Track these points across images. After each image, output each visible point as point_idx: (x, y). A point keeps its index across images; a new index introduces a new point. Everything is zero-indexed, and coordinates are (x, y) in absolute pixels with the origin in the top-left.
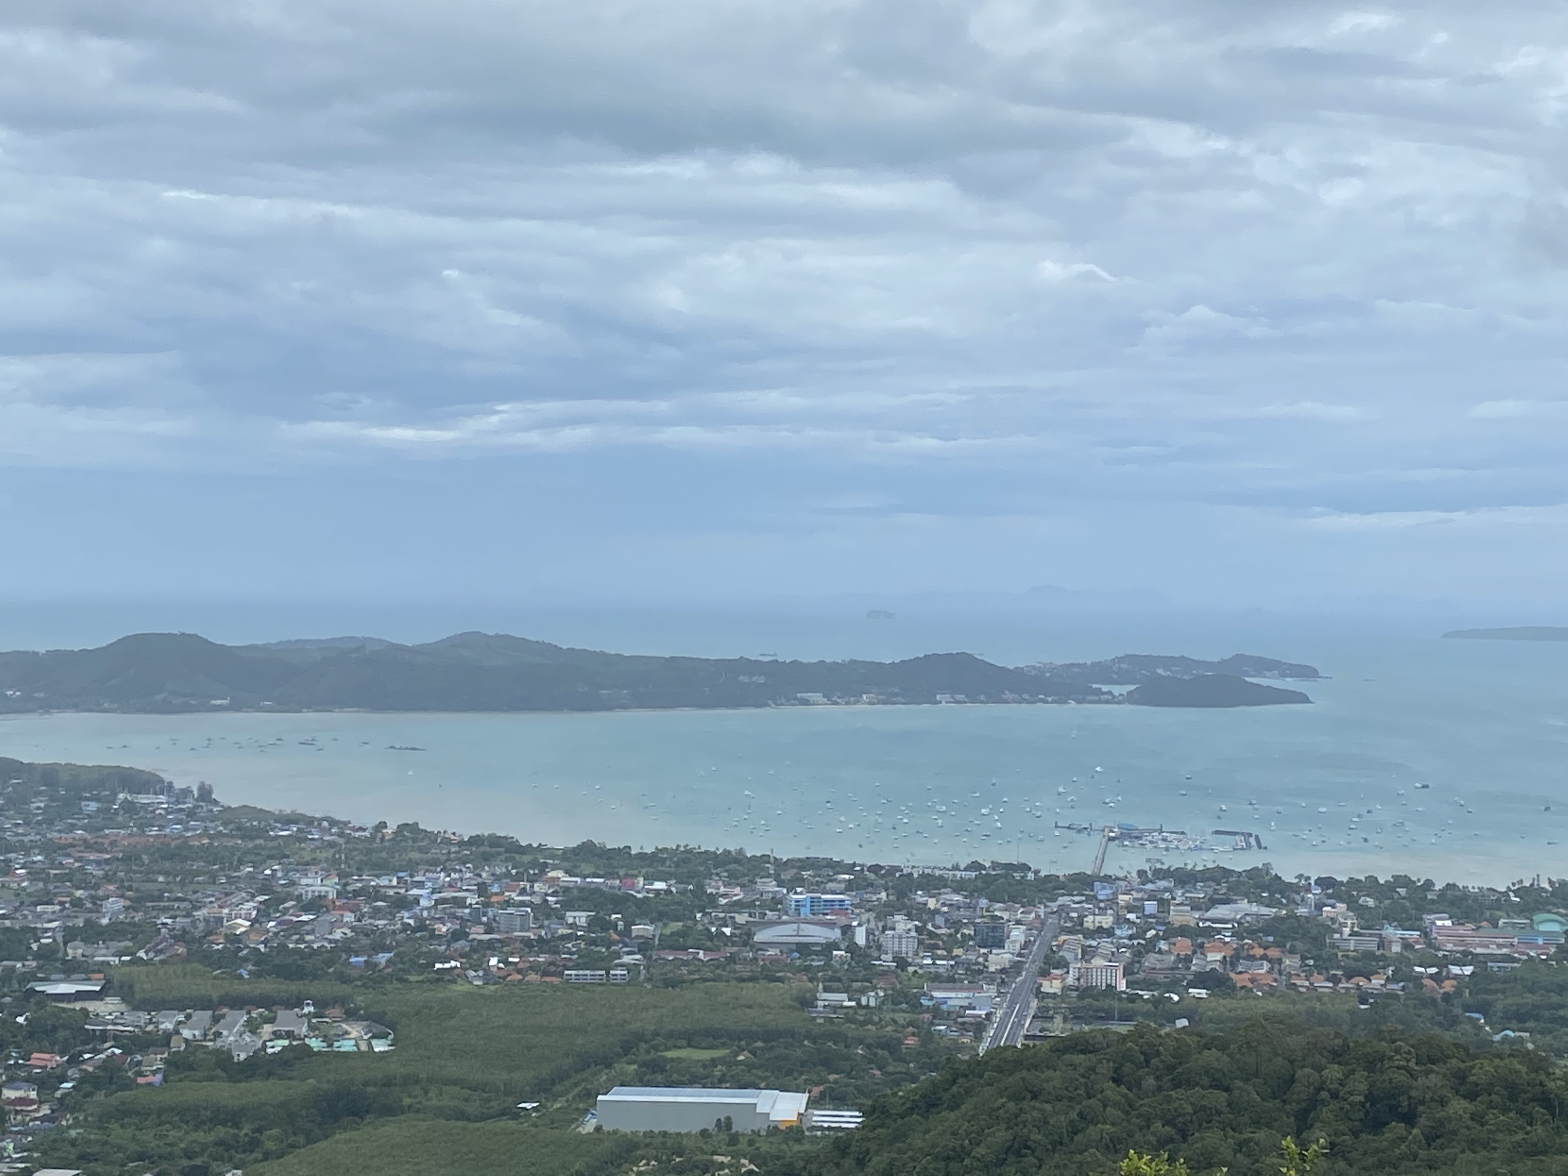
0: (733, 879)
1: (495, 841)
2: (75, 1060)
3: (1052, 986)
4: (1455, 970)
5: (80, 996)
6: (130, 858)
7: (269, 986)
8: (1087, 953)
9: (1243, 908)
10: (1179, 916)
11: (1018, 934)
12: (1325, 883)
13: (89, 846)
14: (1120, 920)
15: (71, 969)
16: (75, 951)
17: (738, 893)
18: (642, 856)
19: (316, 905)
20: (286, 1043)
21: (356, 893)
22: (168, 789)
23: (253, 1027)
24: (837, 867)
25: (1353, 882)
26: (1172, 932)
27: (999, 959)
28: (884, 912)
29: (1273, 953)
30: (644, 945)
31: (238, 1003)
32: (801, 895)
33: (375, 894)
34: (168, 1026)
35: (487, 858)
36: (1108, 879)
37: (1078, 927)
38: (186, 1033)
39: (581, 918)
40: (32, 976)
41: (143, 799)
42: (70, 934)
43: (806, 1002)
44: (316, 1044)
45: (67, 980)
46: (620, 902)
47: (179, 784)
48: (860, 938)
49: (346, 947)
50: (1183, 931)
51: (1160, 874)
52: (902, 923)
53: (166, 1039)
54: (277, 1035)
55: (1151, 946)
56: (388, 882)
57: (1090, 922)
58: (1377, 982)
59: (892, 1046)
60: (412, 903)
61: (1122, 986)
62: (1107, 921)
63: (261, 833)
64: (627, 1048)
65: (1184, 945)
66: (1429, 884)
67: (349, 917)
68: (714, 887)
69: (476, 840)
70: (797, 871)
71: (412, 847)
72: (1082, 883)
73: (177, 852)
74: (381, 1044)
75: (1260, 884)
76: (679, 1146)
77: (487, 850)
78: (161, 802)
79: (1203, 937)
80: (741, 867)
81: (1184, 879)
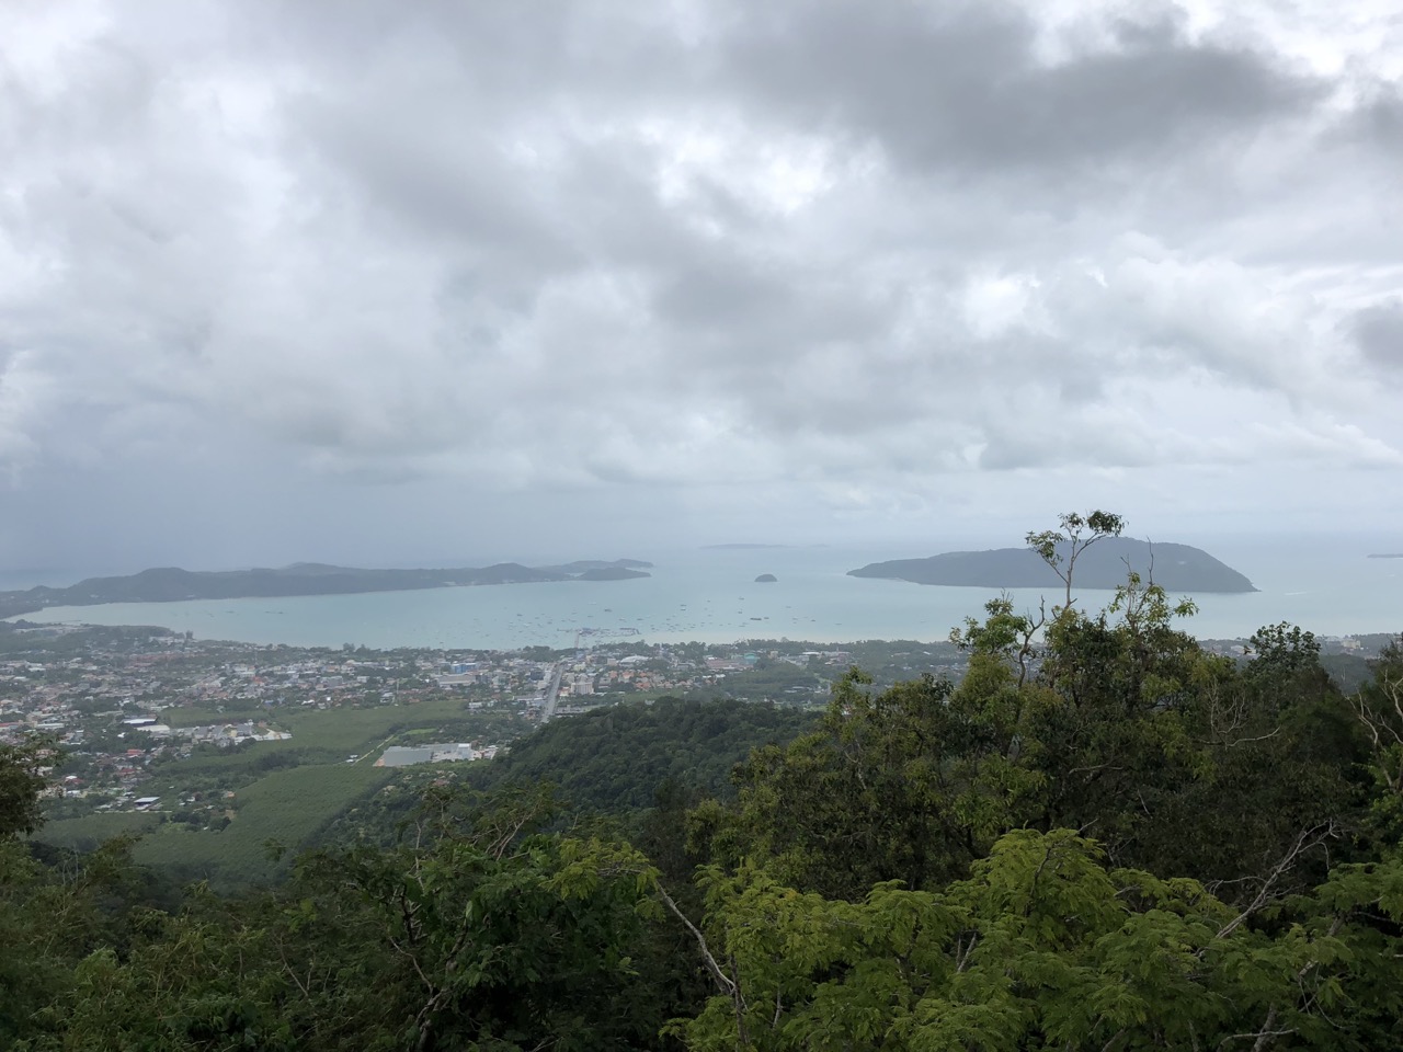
0: (426, 659)
2: (148, 752)
3: (564, 694)
4: (718, 676)
6: (158, 664)
8: (577, 680)
10: (612, 662)
13: (138, 660)
14: (587, 666)
15: (139, 712)
16: (141, 704)
17: (429, 665)
18: (386, 653)
19: (248, 680)
20: (243, 738)
21: (264, 674)
22: (172, 634)
24: (470, 652)
25: (676, 646)
26: (609, 669)
27: (542, 684)
29: (649, 674)
32: (456, 664)
33: (271, 674)
34: (188, 734)
35: (319, 657)
36: (581, 650)
37: (571, 670)
38: (198, 737)
39: (364, 679)
40: (122, 717)
41: (162, 639)
42: (137, 698)
43: (465, 707)
44: (257, 737)
45: (139, 717)
47: (177, 632)
50: (613, 668)
51: (601, 647)
54: (238, 735)
55: (601, 675)
56: (277, 669)
57: (576, 668)
58: (689, 683)
59: (503, 723)
60: (287, 677)
61: (592, 692)
62: (582, 667)
64: (392, 731)
65: (613, 674)
66: (704, 644)
67: (262, 684)
68: (419, 663)
69: (313, 650)
70: (453, 655)
71: (285, 654)
72: (571, 652)
73: (180, 661)
74: (285, 736)
75: (640, 648)
76: (421, 771)
77: (319, 653)
78: (170, 640)
79: (620, 669)
80: (429, 654)
81: (611, 647)
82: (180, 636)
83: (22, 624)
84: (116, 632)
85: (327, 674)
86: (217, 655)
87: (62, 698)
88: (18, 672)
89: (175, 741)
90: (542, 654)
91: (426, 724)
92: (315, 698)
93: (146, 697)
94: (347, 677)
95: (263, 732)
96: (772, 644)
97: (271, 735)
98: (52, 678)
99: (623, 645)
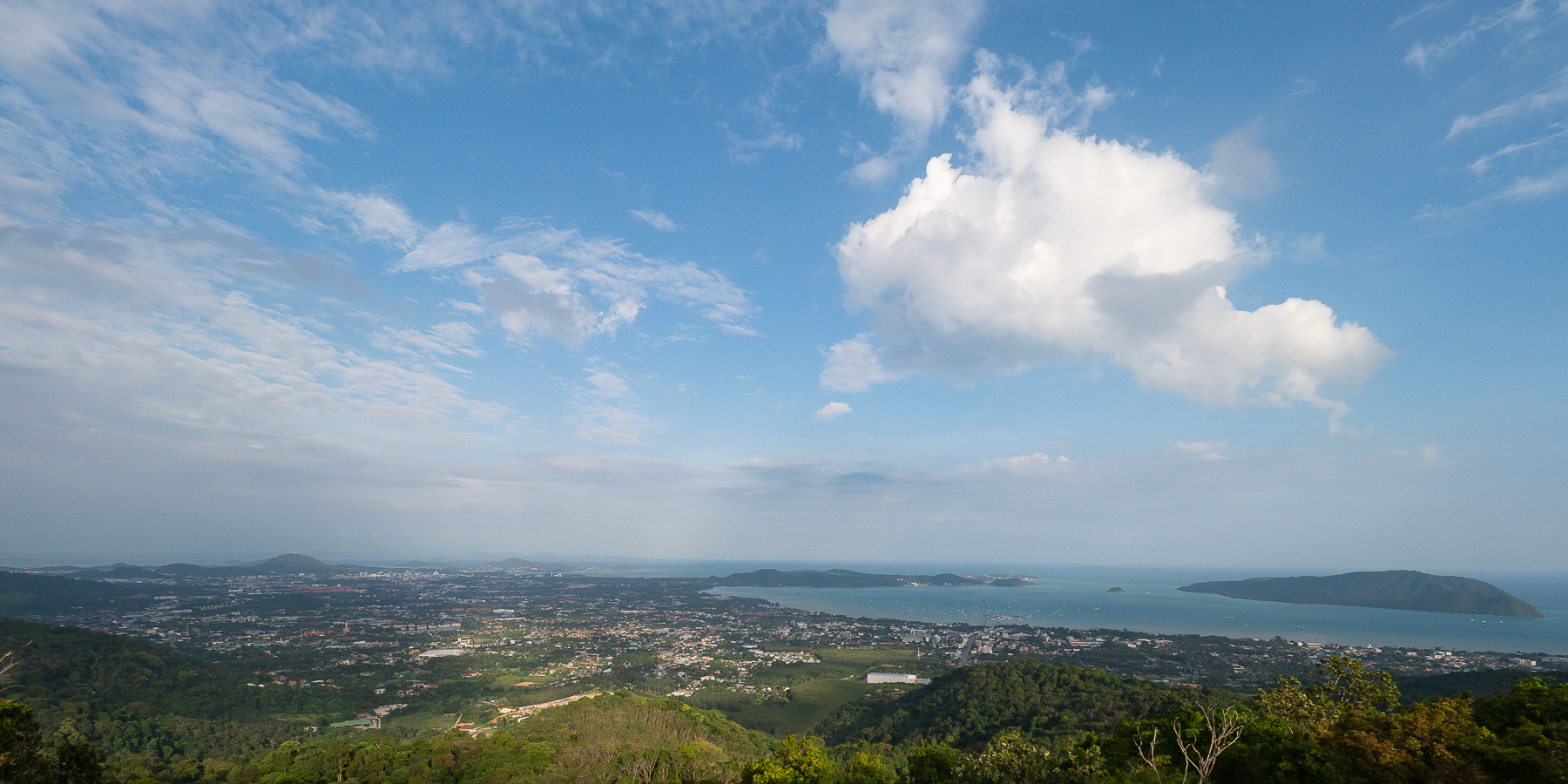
0: (897, 626)
1: (841, 616)
2: (752, 663)
3: (974, 652)
4: (1075, 650)
5: (753, 648)
6: (762, 618)
7: (794, 648)
8: (983, 645)
9: (1021, 634)
10: (1006, 636)
11: (966, 640)
12: (1041, 628)
13: (753, 615)
14: (990, 637)
15: (750, 642)
17: (898, 629)
18: (876, 620)
19: (803, 630)
20: (797, 660)
21: (811, 627)
22: (769, 603)
23: (790, 657)
24: (922, 624)
25: (1049, 629)
26: (1003, 639)
27: (961, 646)
28: (933, 634)
29: (1029, 645)
30: (876, 640)
31: (787, 651)
32: (913, 630)
33: (815, 628)
34: (771, 655)
35: (840, 621)
36: (987, 627)
37: (980, 638)
38: (776, 657)
39: (862, 634)
41: (765, 606)
42: (750, 635)
43: (915, 654)
44: (805, 661)
46: (871, 630)
48: (927, 640)
49: (810, 639)
50: (1006, 639)
51: (1000, 626)
52: (937, 636)
53: (771, 659)
54: (795, 659)
55: (998, 643)
56: (818, 626)
57: (983, 637)
58: (1056, 652)
59: (936, 665)
60: (823, 630)
61: (992, 653)
62: (987, 637)
63: (789, 613)
64: (874, 664)
65: (1006, 643)
66: (1067, 629)
67: (810, 633)
68: (893, 627)
69: (837, 616)
70: (911, 624)
71: (823, 617)
72: (980, 628)
73: (771, 618)
74: (818, 661)
75: (1025, 628)
76: (887, 687)
77: (840, 618)
78: (768, 607)
79: (1011, 641)
80: (899, 623)
81: (1006, 627)
82: (773, 604)
83: (704, 594)
84: (744, 601)
85: (844, 630)
86: (787, 616)
87: (717, 632)
88: (700, 618)
89: (767, 659)
90: (965, 628)
91: (892, 662)
92: (835, 642)
93: (755, 635)
94: (853, 632)
95: (808, 658)
96: (1116, 633)
97: (811, 660)
98: (714, 622)
99: (1013, 626)
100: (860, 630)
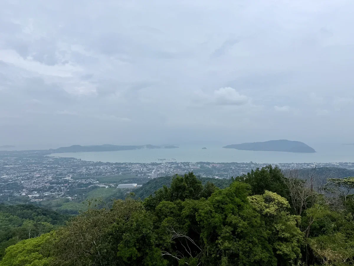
2: (68, 185)
4: (192, 170)
5: (69, 179)
6: (73, 166)
7: (87, 177)
8: (161, 170)
11: (155, 169)
17: (130, 166)
18: (121, 163)
20: (89, 182)
21: (95, 168)
23: (85, 181)
24: (139, 163)
25: (183, 163)
27: (154, 171)
28: (143, 167)
29: (177, 169)
30: (122, 171)
31: (84, 179)
36: (163, 163)
41: (74, 160)
43: (137, 176)
45: (67, 177)
46: (120, 168)
48: (141, 169)
50: (169, 167)
51: (167, 163)
52: (145, 168)
55: (167, 169)
56: (98, 167)
58: (186, 171)
59: (144, 179)
60: (100, 169)
61: (164, 172)
62: (163, 167)
66: (189, 162)
67: (94, 170)
68: (128, 166)
69: (106, 163)
70: (136, 164)
71: (100, 164)
72: (161, 164)
73: (77, 165)
76: (126, 189)
81: (169, 163)
82: (78, 160)
84: (65, 159)
89: (74, 183)
90: (155, 164)
91: (128, 179)
94: (112, 168)
96: (204, 163)
98: (51, 168)
99: (172, 162)
100: (115, 168)
